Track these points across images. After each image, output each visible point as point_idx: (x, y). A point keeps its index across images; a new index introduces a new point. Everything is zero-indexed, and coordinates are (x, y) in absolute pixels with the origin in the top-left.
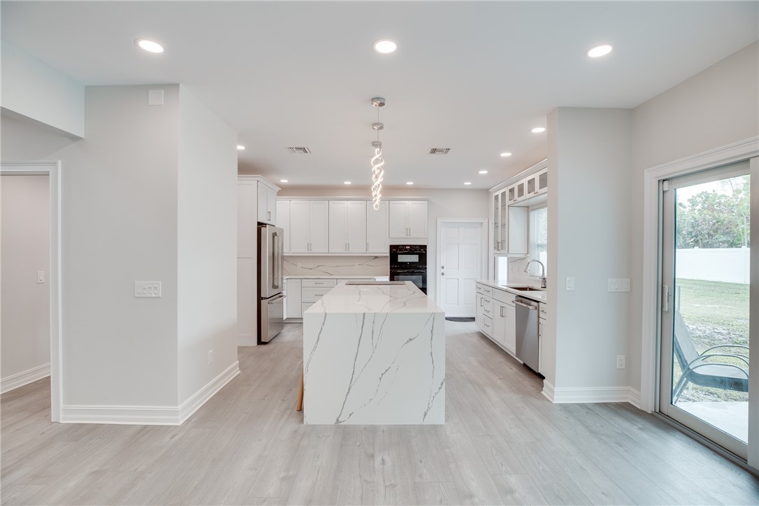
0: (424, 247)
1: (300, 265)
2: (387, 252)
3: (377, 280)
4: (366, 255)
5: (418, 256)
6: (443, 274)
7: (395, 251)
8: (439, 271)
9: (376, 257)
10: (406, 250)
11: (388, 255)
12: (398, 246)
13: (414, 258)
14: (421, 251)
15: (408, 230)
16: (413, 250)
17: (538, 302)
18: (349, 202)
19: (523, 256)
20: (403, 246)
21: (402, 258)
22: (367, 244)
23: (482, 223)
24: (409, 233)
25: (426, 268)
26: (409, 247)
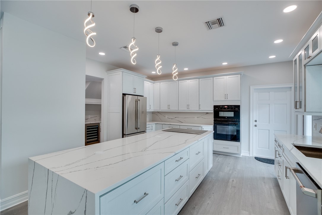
0: (238, 107)
1: (167, 116)
2: (212, 110)
4: (199, 111)
5: (233, 112)
6: (256, 126)
8: (252, 123)
9: (207, 113)
10: (225, 108)
11: (213, 112)
12: (219, 106)
13: (231, 114)
14: (236, 109)
15: (226, 96)
16: (230, 108)
18: (189, 80)
21: (222, 114)
22: (199, 105)
26: (227, 107)
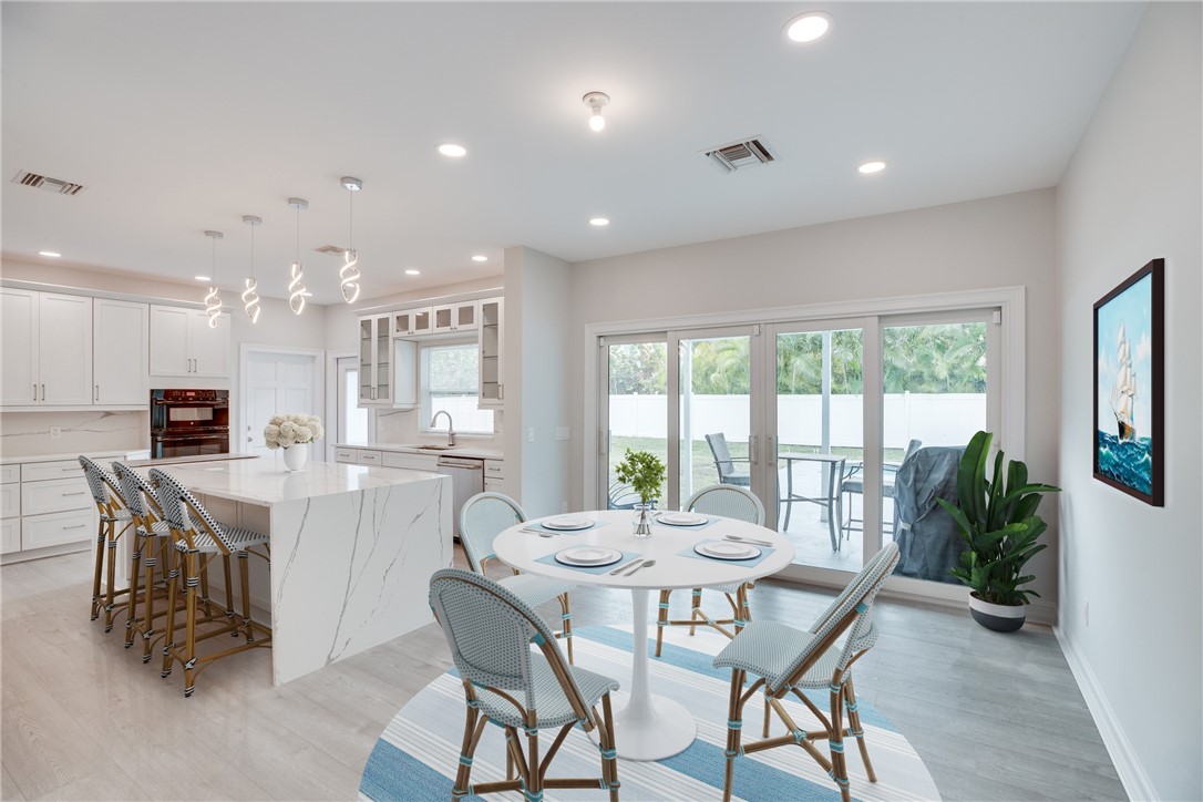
0: (224, 394)
2: (142, 403)
3: (129, 459)
4: (93, 409)
5: (210, 409)
6: (249, 440)
7: (165, 400)
8: (244, 434)
9: (108, 414)
10: (187, 398)
11: (147, 408)
12: (168, 393)
15: (192, 363)
16: (204, 398)
17: (483, 460)
19: (410, 407)
20: (181, 391)
21: (178, 414)
22: (95, 387)
23: (314, 357)
24: (193, 369)
25: (227, 431)
26: (193, 394)
